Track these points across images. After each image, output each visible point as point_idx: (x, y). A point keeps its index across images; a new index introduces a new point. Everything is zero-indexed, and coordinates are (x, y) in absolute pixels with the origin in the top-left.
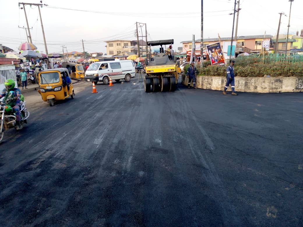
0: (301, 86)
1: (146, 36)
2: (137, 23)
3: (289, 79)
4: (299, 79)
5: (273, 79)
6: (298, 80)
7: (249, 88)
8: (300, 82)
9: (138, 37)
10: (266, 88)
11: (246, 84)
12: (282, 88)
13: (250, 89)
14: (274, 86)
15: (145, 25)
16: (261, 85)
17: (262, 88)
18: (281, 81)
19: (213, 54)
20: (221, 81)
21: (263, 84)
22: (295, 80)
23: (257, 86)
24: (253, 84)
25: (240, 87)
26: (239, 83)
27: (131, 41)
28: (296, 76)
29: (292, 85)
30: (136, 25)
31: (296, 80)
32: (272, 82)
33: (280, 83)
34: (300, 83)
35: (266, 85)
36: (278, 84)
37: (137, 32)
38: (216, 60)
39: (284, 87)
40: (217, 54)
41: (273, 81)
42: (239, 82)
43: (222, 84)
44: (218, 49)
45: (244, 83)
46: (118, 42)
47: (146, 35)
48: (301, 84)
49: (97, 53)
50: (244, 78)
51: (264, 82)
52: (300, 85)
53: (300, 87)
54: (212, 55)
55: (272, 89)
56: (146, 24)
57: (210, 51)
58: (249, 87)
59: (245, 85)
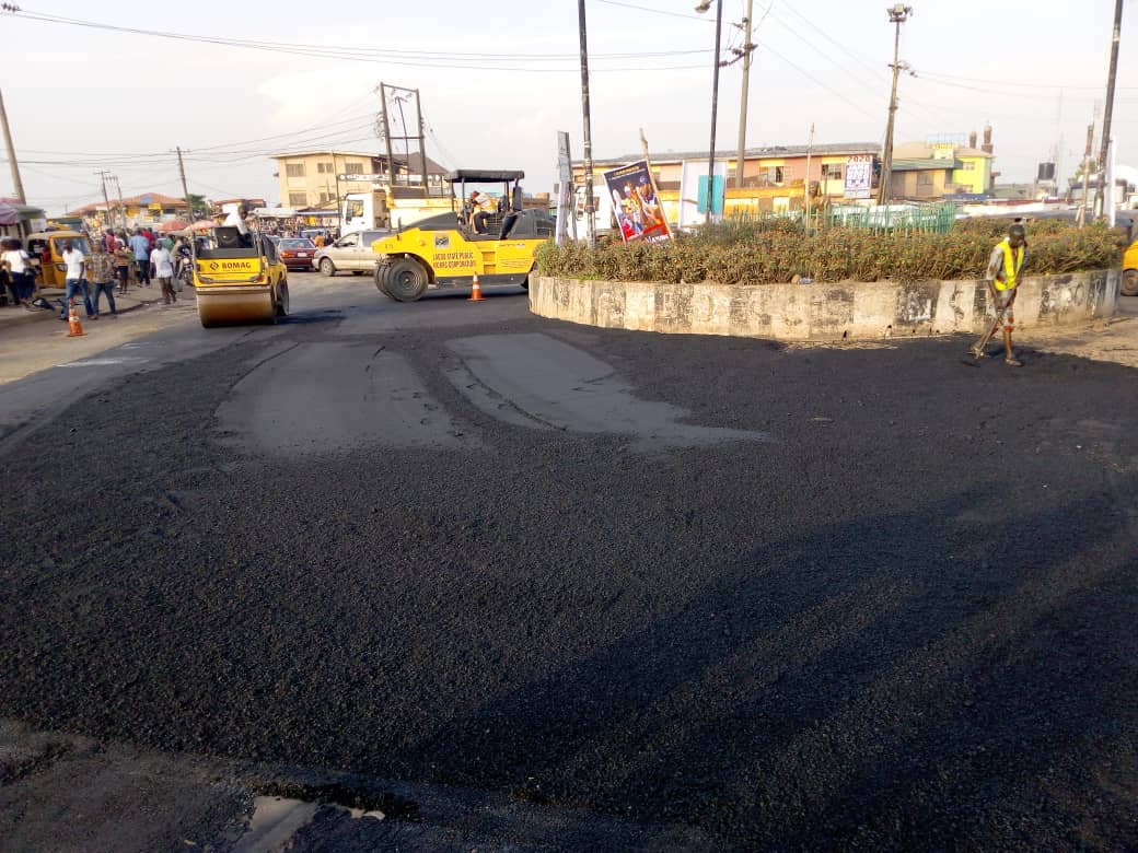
0: (915, 314)
1: (421, 138)
2: (382, 85)
3: (872, 289)
4: (907, 291)
5: (820, 290)
6: (903, 292)
7: (745, 321)
8: (912, 300)
9: (389, 138)
10: (800, 321)
11: (735, 309)
12: (852, 320)
13: (748, 327)
14: (825, 315)
15: (414, 94)
16: (784, 310)
17: (787, 320)
18: (847, 298)
19: (626, 202)
20: (653, 299)
21: (789, 307)
22: (895, 293)
23: (769, 314)
24: (757, 308)
25: (716, 319)
26: (712, 306)
27: (373, 158)
28: (898, 276)
29: (884, 308)
30: (379, 92)
31: (899, 294)
32: (817, 300)
33: (844, 303)
34: (913, 303)
35: (800, 310)
36: (838, 306)
37: (386, 121)
38: (636, 227)
39: (857, 315)
40: (641, 204)
41: (824, 298)
42: (710, 299)
43: (657, 309)
44: (641, 185)
45: (727, 304)
46: (325, 160)
47: (421, 132)
48: (914, 308)
49: (243, 201)
50: (727, 288)
51: (793, 300)
52: (911, 311)
53: (911, 318)
54: (623, 207)
55: (820, 323)
56: (417, 92)
57: (615, 192)
58: (744, 318)
59: (731, 313)
